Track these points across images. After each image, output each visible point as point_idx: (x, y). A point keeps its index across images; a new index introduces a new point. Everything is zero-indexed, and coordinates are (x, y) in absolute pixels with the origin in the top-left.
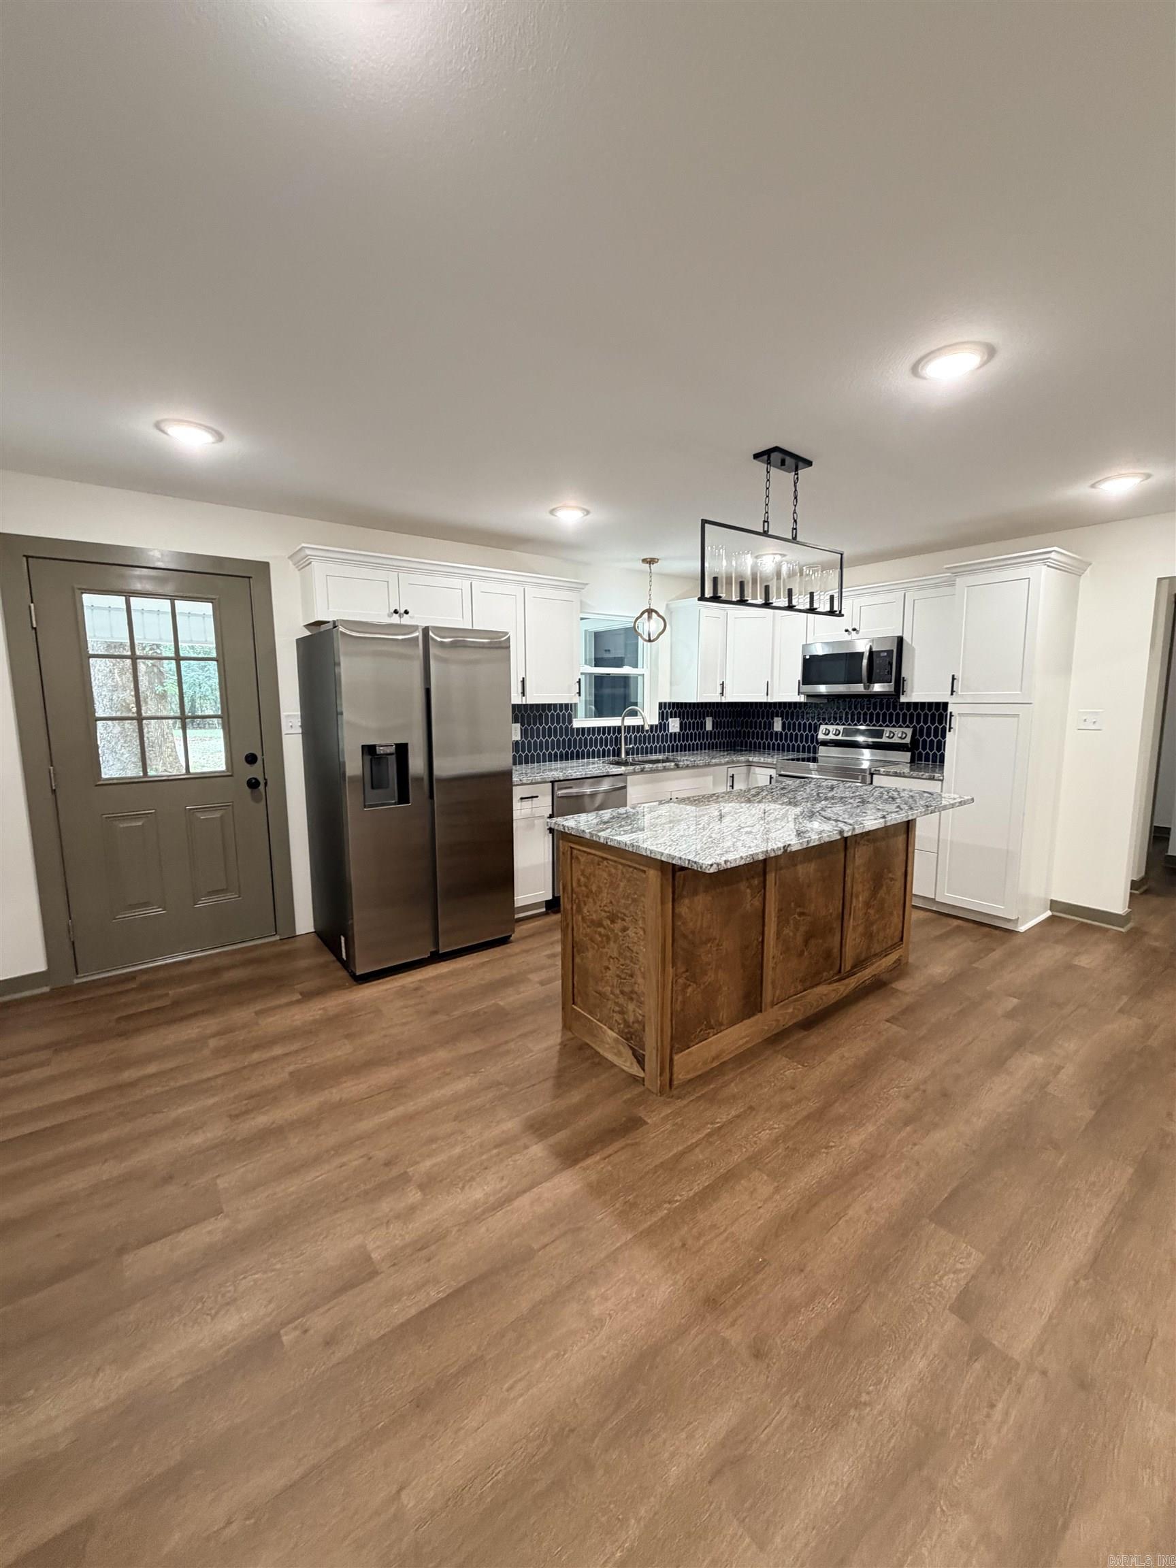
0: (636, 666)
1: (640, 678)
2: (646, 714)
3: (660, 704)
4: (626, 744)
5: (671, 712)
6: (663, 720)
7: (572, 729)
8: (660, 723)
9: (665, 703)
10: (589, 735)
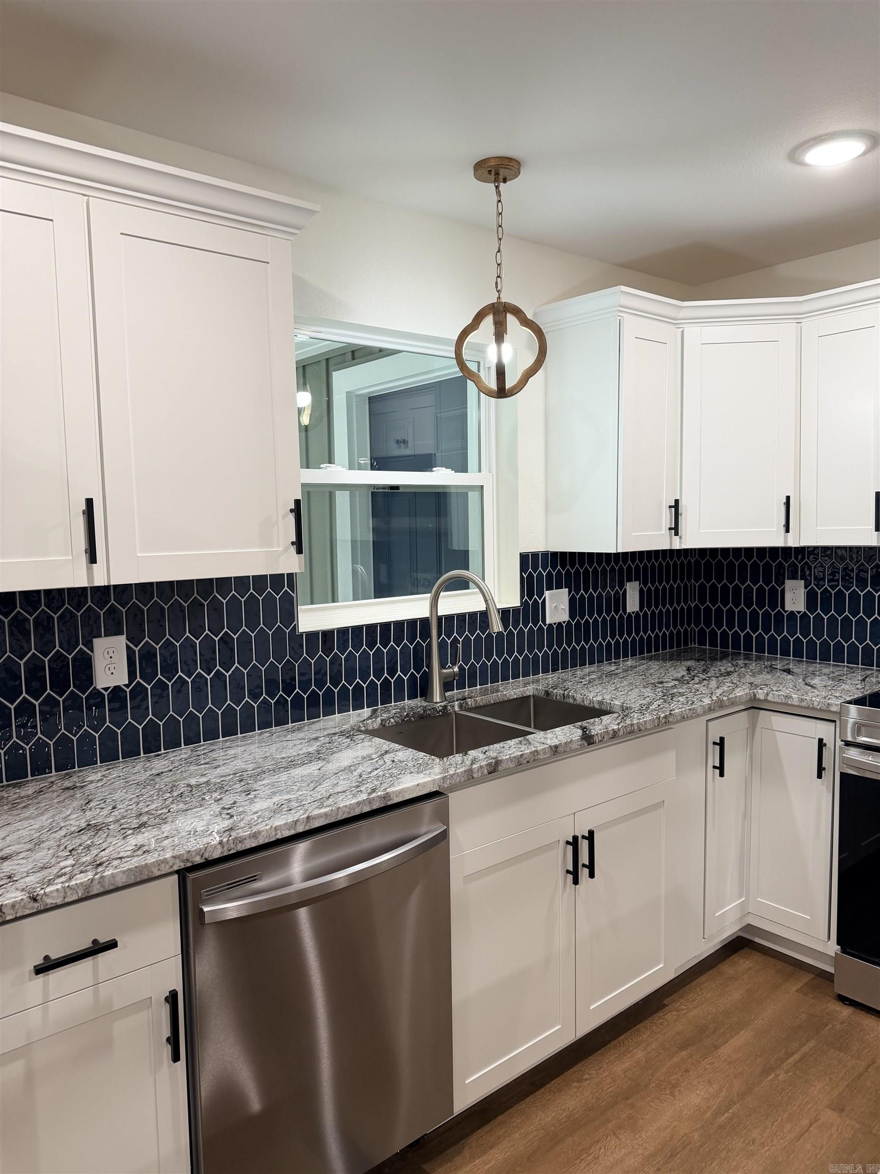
0: (462, 467)
1: (473, 497)
2: (490, 582)
3: (524, 557)
4: (443, 665)
5: (549, 575)
6: (530, 596)
7: (296, 637)
8: (524, 604)
9: (535, 555)
10: (343, 649)
